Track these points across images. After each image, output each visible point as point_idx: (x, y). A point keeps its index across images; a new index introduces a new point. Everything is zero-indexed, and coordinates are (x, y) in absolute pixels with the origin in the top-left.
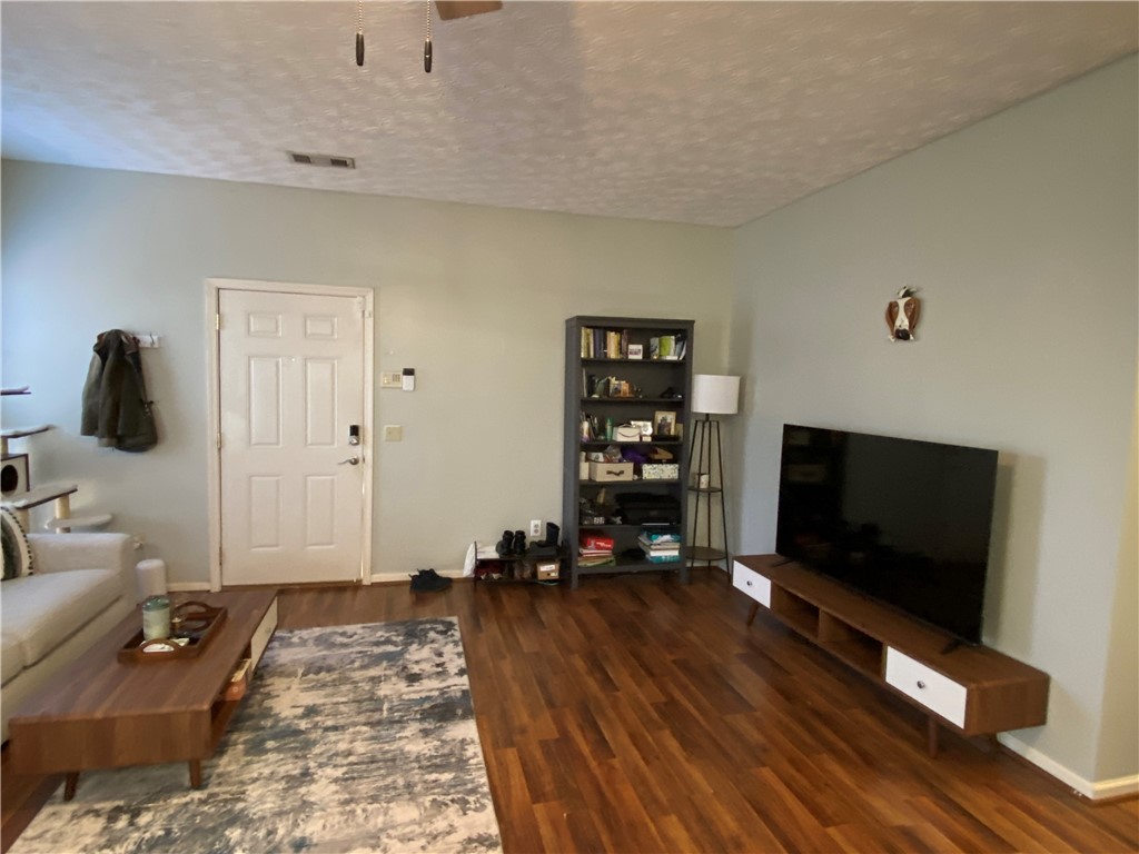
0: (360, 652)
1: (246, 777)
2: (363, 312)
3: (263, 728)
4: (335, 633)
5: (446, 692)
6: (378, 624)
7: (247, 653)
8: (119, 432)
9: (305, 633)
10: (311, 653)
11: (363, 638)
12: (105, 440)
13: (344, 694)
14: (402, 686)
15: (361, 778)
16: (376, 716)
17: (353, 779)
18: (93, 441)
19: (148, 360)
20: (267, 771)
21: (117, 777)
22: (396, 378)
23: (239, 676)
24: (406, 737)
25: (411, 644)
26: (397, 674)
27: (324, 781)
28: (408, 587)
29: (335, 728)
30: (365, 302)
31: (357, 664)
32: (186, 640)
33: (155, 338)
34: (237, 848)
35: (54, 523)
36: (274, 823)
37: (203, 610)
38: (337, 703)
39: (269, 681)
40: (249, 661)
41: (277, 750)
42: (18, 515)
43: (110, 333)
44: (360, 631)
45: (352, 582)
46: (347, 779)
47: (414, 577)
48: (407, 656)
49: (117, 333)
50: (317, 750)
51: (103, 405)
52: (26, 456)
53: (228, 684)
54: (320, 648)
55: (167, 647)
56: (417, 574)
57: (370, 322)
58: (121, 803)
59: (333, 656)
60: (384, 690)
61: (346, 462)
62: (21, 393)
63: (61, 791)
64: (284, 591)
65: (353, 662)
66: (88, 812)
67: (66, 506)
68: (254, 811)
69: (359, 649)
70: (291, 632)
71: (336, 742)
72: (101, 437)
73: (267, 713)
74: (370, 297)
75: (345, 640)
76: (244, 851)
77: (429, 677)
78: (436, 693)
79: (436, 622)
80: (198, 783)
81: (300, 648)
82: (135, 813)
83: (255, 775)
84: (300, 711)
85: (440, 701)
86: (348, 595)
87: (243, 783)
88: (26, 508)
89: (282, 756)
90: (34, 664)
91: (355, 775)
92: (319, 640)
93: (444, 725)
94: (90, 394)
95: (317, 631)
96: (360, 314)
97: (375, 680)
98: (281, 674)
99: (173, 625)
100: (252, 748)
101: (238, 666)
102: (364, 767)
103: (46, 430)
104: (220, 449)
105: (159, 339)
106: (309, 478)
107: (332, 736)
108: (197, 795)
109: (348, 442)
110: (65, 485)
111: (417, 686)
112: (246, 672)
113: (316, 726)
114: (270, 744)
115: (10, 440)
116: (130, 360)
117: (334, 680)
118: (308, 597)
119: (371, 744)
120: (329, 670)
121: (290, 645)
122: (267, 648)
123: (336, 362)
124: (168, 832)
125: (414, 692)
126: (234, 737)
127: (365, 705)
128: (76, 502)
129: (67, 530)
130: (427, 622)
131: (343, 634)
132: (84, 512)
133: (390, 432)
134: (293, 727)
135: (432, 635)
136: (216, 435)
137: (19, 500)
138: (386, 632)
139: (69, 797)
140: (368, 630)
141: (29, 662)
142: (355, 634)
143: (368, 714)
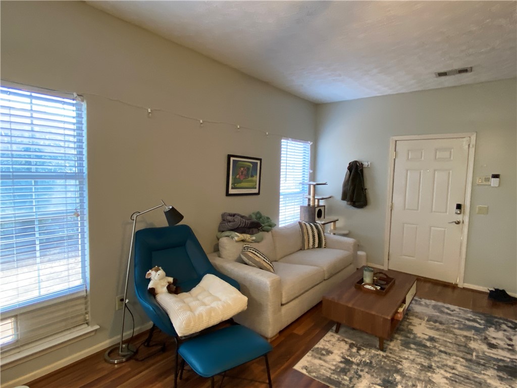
0: (458, 321)
1: (402, 355)
2: (469, 145)
3: (409, 337)
4: (444, 307)
5: (514, 362)
6: (468, 310)
7: (404, 302)
8: (354, 200)
9: (428, 302)
10: (431, 312)
11: (459, 314)
12: (349, 203)
13: (449, 338)
14: (485, 347)
15: (460, 383)
16: (469, 357)
17: (456, 381)
18: (345, 202)
19: (366, 172)
20: (411, 357)
21: (352, 332)
22: (487, 180)
23: (401, 310)
24: (488, 375)
25: (490, 327)
26: (481, 340)
27: (439, 375)
28: (487, 296)
29: (445, 353)
30: (470, 140)
31: (456, 326)
32: (380, 287)
33: (369, 163)
34: (399, 384)
35: (331, 231)
36: (415, 382)
37: (385, 277)
38: (446, 341)
39: (411, 317)
40: (405, 305)
41: (416, 350)
42: (322, 225)
43: (353, 162)
44: (458, 310)
45: (452, 284)
46: (452, 380)
47: (491, 291)
48: (487, 333)
49: (356, 162)
50: (436, 359)
51: (350, 189)
52: (325, 206)
53: (396, 312)
54: (436, 311)
55: (372, 288)
56: (494, 290)
57: (472, 150)
58: (354, 342)
59: (444, 318)
60: (473, 345)
61: (452, 222)
62: (325, 184)
63: (334, 328)
64: (419, 279)
65: (454, 324)
66: (343, 340)
67: (335, 225)
68: (407, 372)
69: (457, 319)
70: (421, 299)
71: (447, 360)
72: (348, 201)
73: (410, 331)
74: (473, 138)
75: (449, 312)
76: (402, 387)
77: (503, 349)
78: (508, 360)
79: (507, 320)
80: (382, 349)
81: (425, 307)
82: (359, 349)
83: (406, 357)
84: (427, 337)
85: (510, 365)
86: (449, 291)
87: (401, 357)
88: (324, 224)
89: (418, 354)
90: (327, 280)
91: (457, 380)
92: (435, 307)
93: (514, 379)
94: (346, 184)
95: (433, 302)
96: (467, 146)
97: (468, 338)
98: (416, 317)
99: (374, 279)
100: (405, 344)
101: (400, 306)
102: (462, 379)
103: (330, 197)
104: (391, 210)
105: (371, 163)
106: (432, 228)
107: (443, 355)
108: (382, 353)
109: (454, 212)
110: (335, 218)
111: (494, 351)
112: (404, 310)
113: (435, 347)
114: (412, 346)
115: (320, 200)
116: (359, 172)
117: (444, 329)
118: (428, 285)
119: (466, 369)
120: (441, 323)
121: (420, 304)
122: (411, 303)
123: (451, 171)
124: (371, 362)
125: (493, 354)
126: (396, 336)
127: (462, 348)
128: (338, 224)
129: (334, 234)
130: (500, 318)
131: (448, 308)
132: (340, 229)
133: (480, 209)
134: (423, 343)
135: (504, 327)
136: (390, 204)
137: (322, 221)
138: (474, 315)
139: (337, 332)
140: (462, 311)
141: (325, 279)
142: (455, 310)
143: (464, 353)
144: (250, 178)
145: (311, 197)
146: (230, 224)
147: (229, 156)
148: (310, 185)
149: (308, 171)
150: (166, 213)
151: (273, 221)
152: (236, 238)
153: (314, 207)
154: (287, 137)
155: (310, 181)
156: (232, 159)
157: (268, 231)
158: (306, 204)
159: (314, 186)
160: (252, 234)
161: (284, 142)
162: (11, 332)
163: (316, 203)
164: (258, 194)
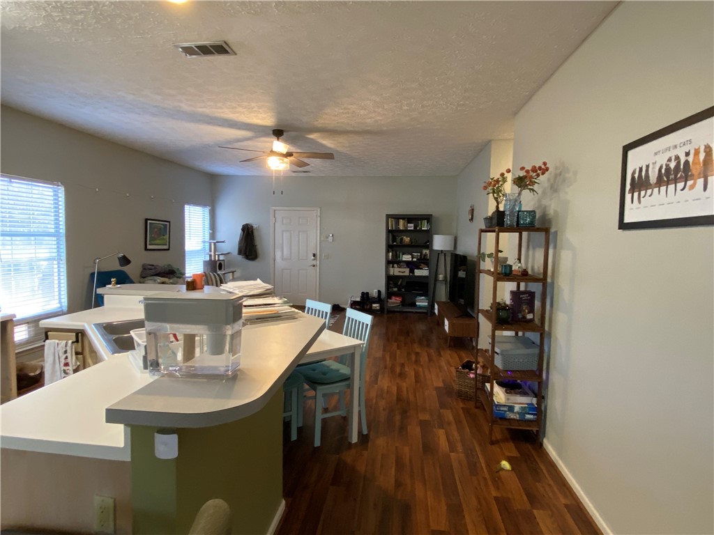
2: (317, 216)
8: (247, 254)
12: (244, 257)
18: (240, 257)
19: (256, 233)
22: (327, 238)
30: (317, 212)
33: (257, 225)
35: (230, 280)
43: (245, 225)
49: (247, 225)
51: (243, 246)
52: (224, 260)
57: (319, 219)
61: (311, 265)
62: (224, 242)
67: (233, 276)
72: (243, 255)
74: (319, 211)
88: (224, 274)
94: (240, 243)
103: (229, 253)
104: (274, 261)
106: (300, 271)
109: (312, 259)
110: (233, 270)
115: (220, 256)
116: (251, 233)
123: (308, 232)
133: (325, 256)
136: (273, 256)
137: (223, 271)
144: (162, 237)
145: (212, 254)
146: (153, 271)
147: (146, 220)
148: (210, 243)
149: (207, 232)
150: (119, 259)
151: (182, 271)
152: (159, 281)
153: (215, 261)
154: (189, 203)
155: (210, 240)
156: (149, 222)
157: (180, 278)
158: (208, 259)
159: (215, 244)
160: (169, 278)
161: (187, 207)
162: (26, 333)
163: (217, 259)
164: (168, 249)
